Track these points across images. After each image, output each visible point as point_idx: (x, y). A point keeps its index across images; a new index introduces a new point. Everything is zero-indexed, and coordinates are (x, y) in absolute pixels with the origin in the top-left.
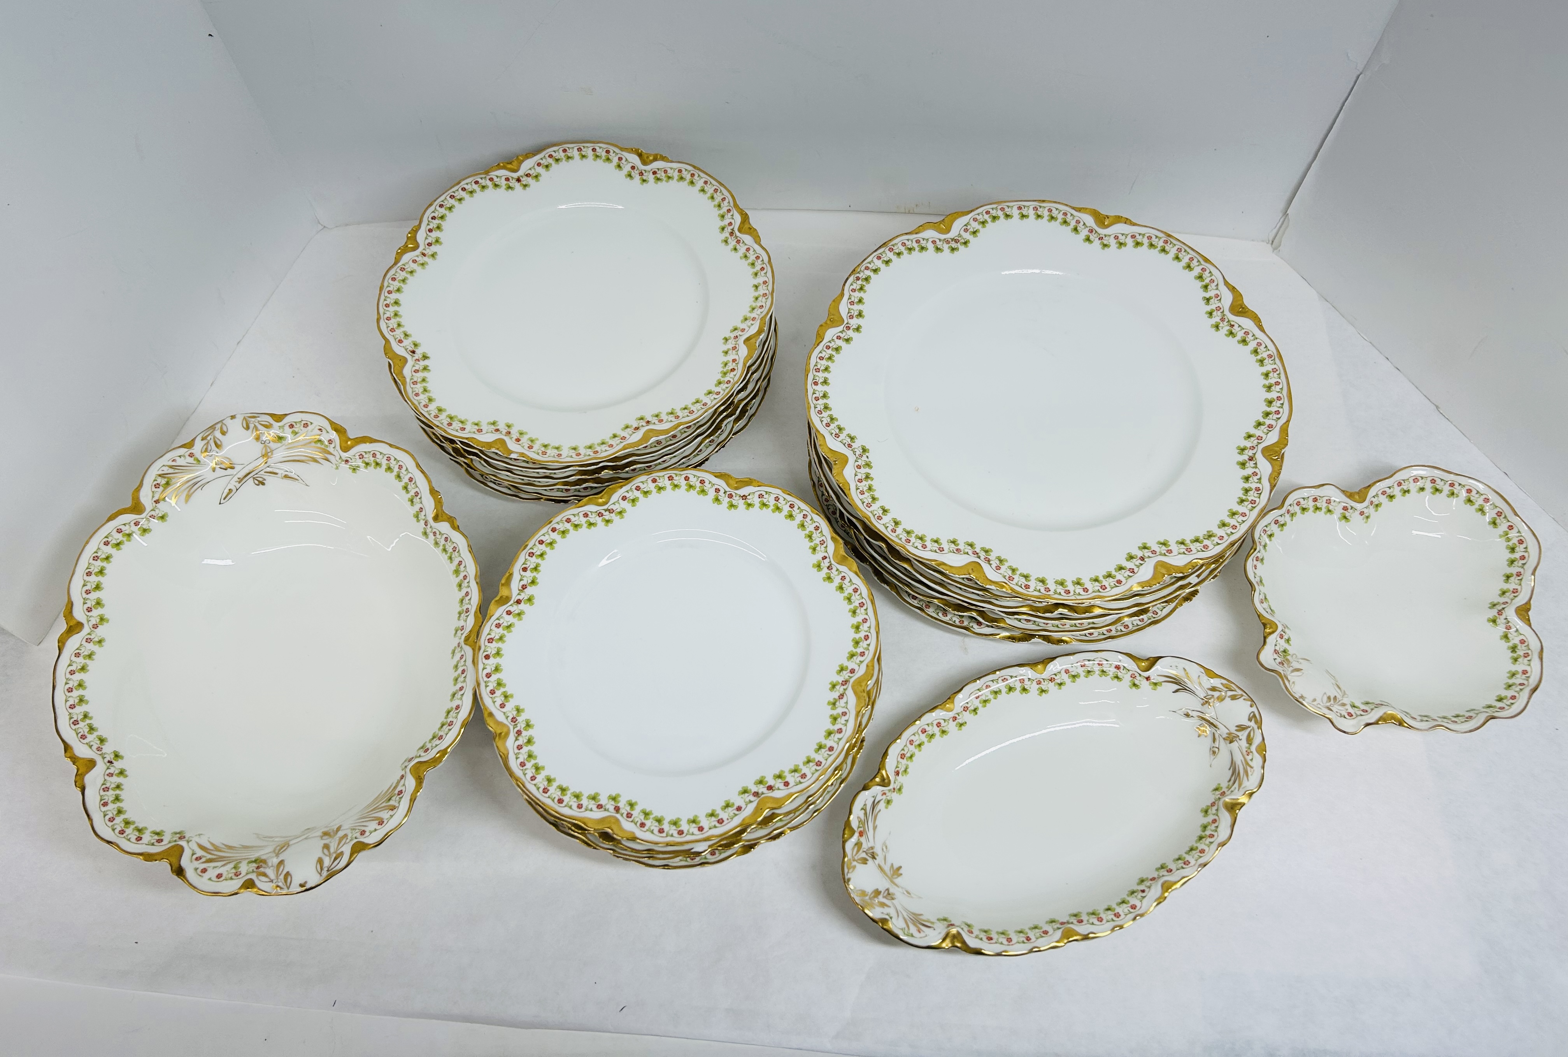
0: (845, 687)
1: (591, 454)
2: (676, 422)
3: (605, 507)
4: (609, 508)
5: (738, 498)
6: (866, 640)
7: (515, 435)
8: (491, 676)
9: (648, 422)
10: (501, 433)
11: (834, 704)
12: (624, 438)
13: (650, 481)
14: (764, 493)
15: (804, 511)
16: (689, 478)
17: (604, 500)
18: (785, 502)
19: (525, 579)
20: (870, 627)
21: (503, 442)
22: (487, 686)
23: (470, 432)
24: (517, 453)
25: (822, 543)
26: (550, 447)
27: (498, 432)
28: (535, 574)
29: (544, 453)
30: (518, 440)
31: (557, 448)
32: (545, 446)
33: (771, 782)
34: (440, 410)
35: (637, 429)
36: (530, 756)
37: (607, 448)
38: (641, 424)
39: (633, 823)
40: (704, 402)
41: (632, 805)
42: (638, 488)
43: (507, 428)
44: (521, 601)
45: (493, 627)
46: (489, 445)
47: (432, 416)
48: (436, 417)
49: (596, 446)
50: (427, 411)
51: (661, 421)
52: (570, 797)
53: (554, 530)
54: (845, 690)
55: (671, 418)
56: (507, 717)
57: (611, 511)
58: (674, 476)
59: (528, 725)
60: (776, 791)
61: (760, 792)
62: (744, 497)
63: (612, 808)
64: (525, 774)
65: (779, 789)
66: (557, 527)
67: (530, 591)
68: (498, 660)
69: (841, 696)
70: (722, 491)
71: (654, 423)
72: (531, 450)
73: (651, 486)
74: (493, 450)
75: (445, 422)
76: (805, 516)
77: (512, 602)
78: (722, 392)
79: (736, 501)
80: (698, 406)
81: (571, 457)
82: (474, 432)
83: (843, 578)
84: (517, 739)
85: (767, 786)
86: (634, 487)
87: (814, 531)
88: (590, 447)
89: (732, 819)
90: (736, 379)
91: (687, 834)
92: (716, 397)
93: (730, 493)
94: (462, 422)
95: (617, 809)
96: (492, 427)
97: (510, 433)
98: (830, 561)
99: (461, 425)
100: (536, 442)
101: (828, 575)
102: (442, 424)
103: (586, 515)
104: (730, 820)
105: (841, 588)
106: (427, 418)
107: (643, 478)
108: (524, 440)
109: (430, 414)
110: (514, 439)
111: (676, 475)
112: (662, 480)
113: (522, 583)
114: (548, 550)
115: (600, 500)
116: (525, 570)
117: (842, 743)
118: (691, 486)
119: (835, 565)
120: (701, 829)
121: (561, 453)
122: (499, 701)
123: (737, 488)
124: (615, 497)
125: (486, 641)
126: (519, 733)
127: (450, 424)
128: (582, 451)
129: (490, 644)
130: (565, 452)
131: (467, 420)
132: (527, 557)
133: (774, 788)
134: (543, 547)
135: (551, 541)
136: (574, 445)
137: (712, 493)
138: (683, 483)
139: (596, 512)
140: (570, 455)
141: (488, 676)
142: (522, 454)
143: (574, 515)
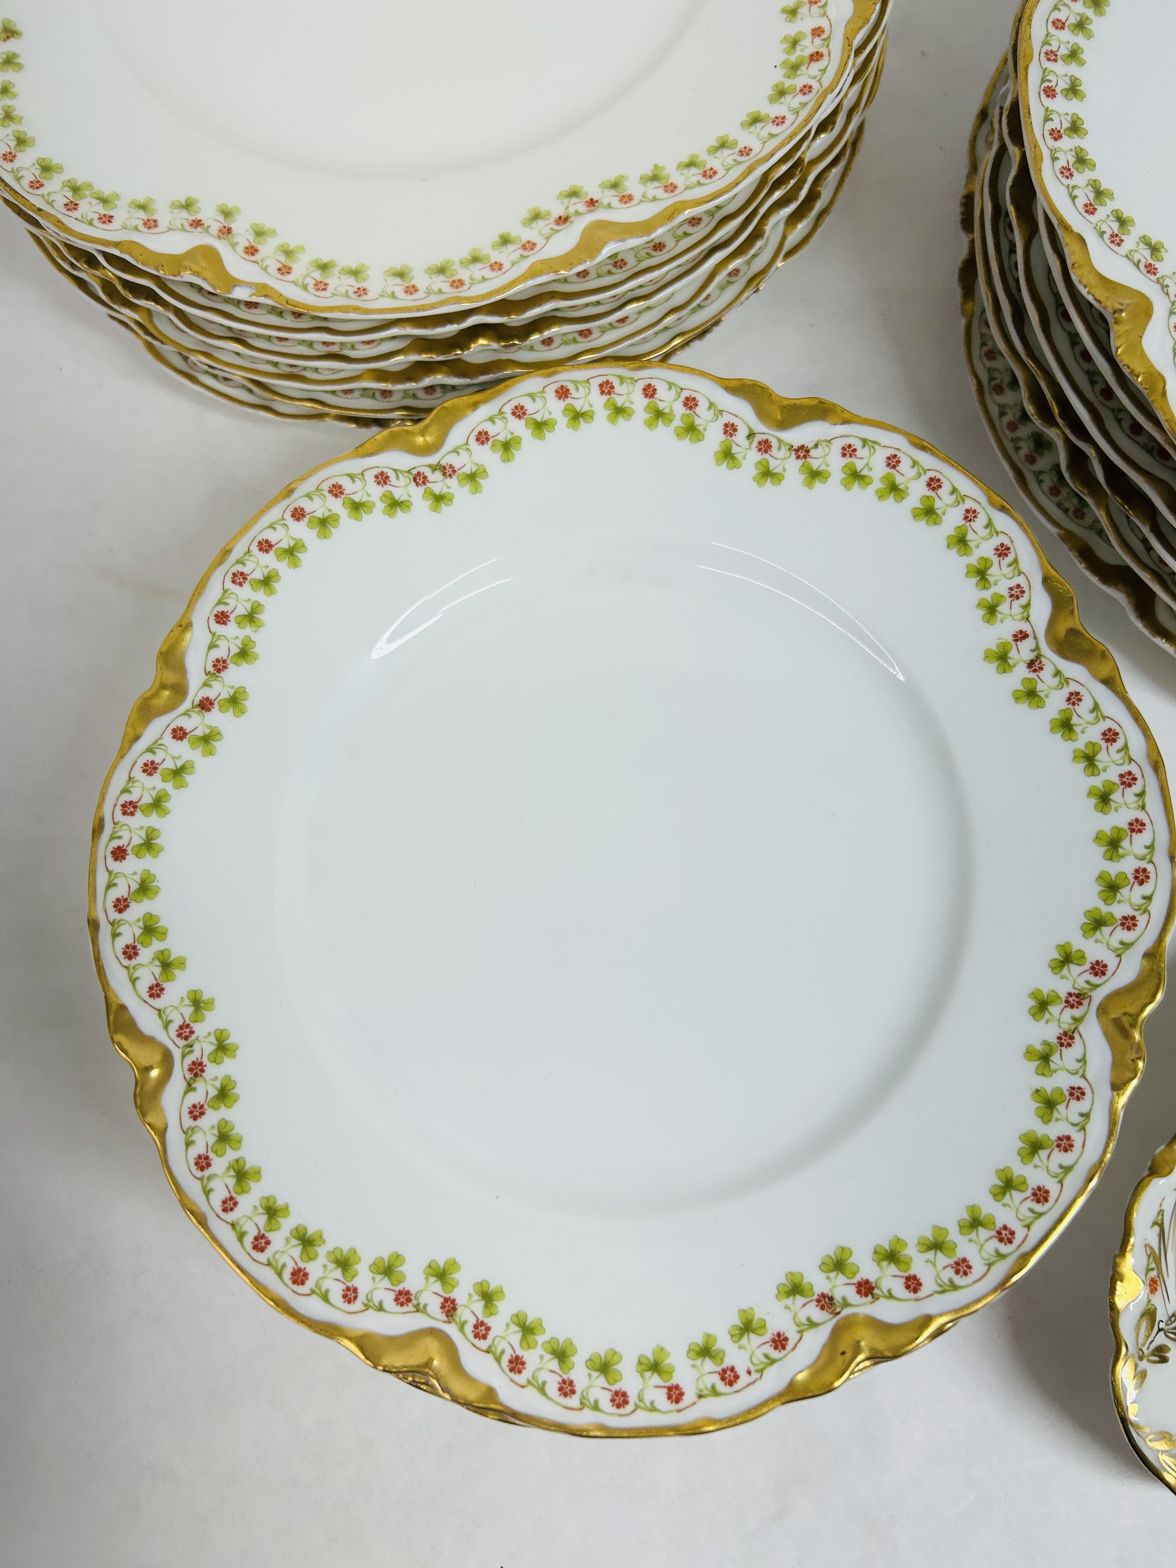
0: (1077, 1012)
1: (446, 288)
2: (669, 200)
3: (433, 459)
4: (443, 463)
5: (783, 453)
6: (1141, 883)
7: (243, 235)
8: (127, 906)
9: (592, 203)
10: (207, 230)
11: (1045, 1058)
12: (530, 246)
13: (551, 392)
14: (857, 444)
15: (967, 500)
16: (655, 390)
17: (429, 439)
18: (915, 470)
19: (222, 643)
20: (1151, 847)
21: (210, 255)
22: (115, 935)
23: (124, 228)
24: (249, 285)
25: (1017, 593)
26: (335, 271)
27: (199, 229)
28: (248, 631)
29: (321, 286)
30: (251, 251)
31: (355, 273)
32: (324, 267)
33: (868, 1270)
34: (46, 168)
35: (563, 220)
36: (224, 1137)
37: (488, 273)
38: (572, 210)
39: (490, 1357)
40: (741, 146)
41: (488, 1297)
42: (519, 412)
43: (221, 218)
44: (212, 704)
45: (138, 773)
46: (177, 262)
47: (25, 182)
48: (36, 185)
49: (457, 267)
50: (13, 171)
51: (627, 199)
52: (325, 1266)
53: (298, 514)
54: (1077, 1020)
55: (654, 190)
56: (167, 1025)
57: (449, 471)
58: (616, 382)
59: (222, 1047)
60: (882, 1301)
61: (838, 1296)
62: (802, 452)
63: (434, 1305)
64: (207, 1192)
65: (890, 1296)
66: (308, 506)
67: (235, 676)
68: (147, 863)
69: (1066, 1039)
70: (742, 432)
71: (609, 206)
72: (288, 277)
73: (555, 408)
74: (187, 277)
75: (60, 201)
76: (970, 515)
77: (187, 705)
78: (790, 118)
79: (781, 461)
80: (727, 156)
81: (393, 296)
82: (136, 229)
83: (1074, 698)
84: (190, 1088)
85: (856, 1280)
86: (508, 409)
87: (995, 559)
88: (442, 271)
89: (761, 1371)
90: (827, 80)
91: (637, 1407)
92: (775, 130)
93: (764, 437)
94: (104, 201)
95: (449, 1307)
96: (184, 214)
97: (229, 230)
98: (1037, 648)
99: (101, 209)
100: (300, 256)
101: (1030, 686)
102: (51, 203)
103: (382, 479)
104: (755, 1375)
105: (1065, 726)
106: (11, 189)
107: (533, 383)
108: (268, 250)
109: (18, 179)
110: (240, 249)
111: (622, 380)
112: (582, 392)
113: (216, 654)
114: (282, 567)
115: (420, 440)
116: (222, 618)
117: (1073, 1181)
118: (659, 414)
119: (1052, 659)
120: (675, 1394)
121: (364, 285)
122: (146, 979)
123: (783, 425)
124: (460, 433)
125: (119, 809)
126: (197, 1069)
127: (72, 206)
128: (421, 280)
129: (127, 819)
130: (375, 283)
131: (117, 196)
132: (229, 584)
133: (876, 1291)
134: (269, 560)
135: (292, 543)
136: (398, 265)
137: (714, 436)
138: (639, 402)
139: (409, 471)
140: (389, 290)
141: (121, 905)
142: (263, 289)
143: (351, 477)
